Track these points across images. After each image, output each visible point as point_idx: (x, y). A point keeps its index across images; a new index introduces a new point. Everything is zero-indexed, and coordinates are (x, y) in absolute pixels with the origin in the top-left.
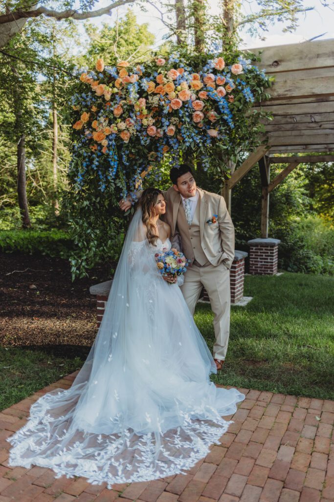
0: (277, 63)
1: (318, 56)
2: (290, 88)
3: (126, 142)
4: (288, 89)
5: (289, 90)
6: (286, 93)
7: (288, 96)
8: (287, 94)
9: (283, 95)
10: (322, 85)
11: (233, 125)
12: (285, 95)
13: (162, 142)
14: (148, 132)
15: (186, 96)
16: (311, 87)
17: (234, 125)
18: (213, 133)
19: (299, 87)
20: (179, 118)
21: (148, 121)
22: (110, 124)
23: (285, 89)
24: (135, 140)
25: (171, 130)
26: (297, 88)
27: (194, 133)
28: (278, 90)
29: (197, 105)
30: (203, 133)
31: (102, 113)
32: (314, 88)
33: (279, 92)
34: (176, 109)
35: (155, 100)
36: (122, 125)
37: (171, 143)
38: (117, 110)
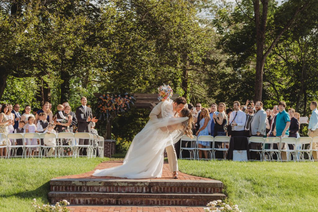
0: (136, 97)
1: (144, 96)
11: (130, 108)
13: (116, 111)
18: (125, 109)
21: (114, 107)
22: (107, 107)
24: (111, 110)
25: (118, 108)
29: (123, 104)
30: (124, 109)
35: (116, 103)
36: (110, 108)
37: (118, 111)
38: (108, 105)
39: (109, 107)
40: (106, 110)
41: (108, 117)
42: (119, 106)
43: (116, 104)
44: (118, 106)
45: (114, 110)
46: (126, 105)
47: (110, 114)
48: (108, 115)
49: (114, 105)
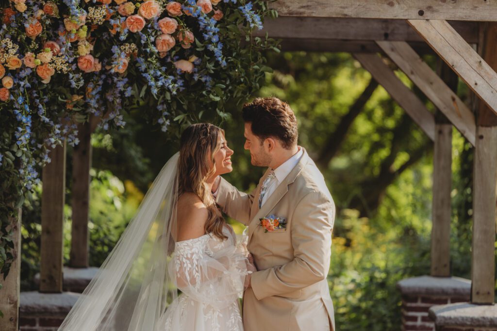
2: (309, 4)
3: (46, 81)
4: (304, 4)
5: (308, 7)
6: (302, 10)
7: (306, 15)
8: (304, 13)
9: (297, 13)
10: (358, 4)
11: (224, 61)
12: (301, 13)
13: (98, 81)
14: (79, 65)
15: (152, 11)
16: (343, 5)
17: (226, 61)
18: (186, 66)
19: (323, 4)
20: (139, 45)
21: (85, 49)
22: (21, 53)
23: (301, 5)
24: (60, 78)
25: (121, 63)
26: (319, 4)
27: (160, 70)
28: (289, 4)
29: (167, 25)
30: (171, 70)
31: (4, 29)
32: (346, 7)
33: (291, 8)
34: (135, 31)
35: (99, 15)
36: (47, 56)
37: (120, 85)
38: (33, 28)
39: (37, 52)
40: (14, 73)
41: (24, 139)
42: (132, 37)
43: (105, 27)
44: (116, 40)
45: (88, 77)
46: (189, 35)
47: (49, 114)
48: (26, 120)
49: (83, 33)
